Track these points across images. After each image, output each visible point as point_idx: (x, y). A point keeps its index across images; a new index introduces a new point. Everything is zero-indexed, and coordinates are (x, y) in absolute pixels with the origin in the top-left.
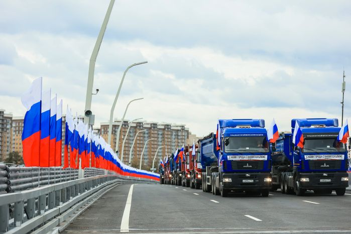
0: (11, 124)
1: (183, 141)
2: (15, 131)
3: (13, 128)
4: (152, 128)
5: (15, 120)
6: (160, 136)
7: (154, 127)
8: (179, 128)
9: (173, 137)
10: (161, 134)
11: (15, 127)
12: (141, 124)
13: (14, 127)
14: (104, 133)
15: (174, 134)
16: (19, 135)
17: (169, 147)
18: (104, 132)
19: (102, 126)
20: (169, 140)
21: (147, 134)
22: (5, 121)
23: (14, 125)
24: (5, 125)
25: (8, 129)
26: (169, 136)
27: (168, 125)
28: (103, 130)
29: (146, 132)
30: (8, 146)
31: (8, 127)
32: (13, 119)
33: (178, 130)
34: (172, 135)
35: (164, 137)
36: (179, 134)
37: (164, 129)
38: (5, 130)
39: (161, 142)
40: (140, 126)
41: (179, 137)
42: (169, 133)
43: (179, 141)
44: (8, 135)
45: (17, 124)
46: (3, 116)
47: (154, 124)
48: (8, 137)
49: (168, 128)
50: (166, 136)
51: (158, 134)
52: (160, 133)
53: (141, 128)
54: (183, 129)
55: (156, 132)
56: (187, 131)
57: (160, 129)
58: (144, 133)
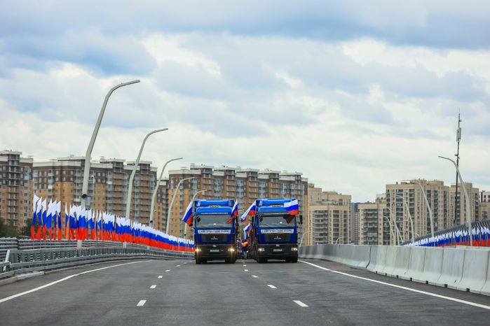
0: (31, 174)
1: (299, 198)
2: (37, 185)
3: (33, 180)
5: (37, 168)
6: (262, 191)
7: (252, 177)
8: (293, 179)
9: (283, 192)
10: (264, 189)
11: (38, 178)
12: (233, 174)
13: (36, 178)
15: (284, 187)
16: (42, 190)
18: (175, 185)
19: (170, 176)
21: (242, 187)
22: (22, 169)
23: (35, 175)
24: (22, 176)
25: (26, 181)
26: (277, 192)
27: (274, 174)
28: (172, 182)
29: (241, 185)
30: (26, 208)
31: (27, 178)
32: (34, 166)
33: (291, 182)
34: (280, 189)
35: (267, 193)
36: (293, 188)
37: (268, 181)
38: (22, 183)
40: (230, 176)
41: (292, 193)
42: (277, 186)
44: (26, 191)
45: (41, 174)
46: (18, 161)
47: (252, 172)
48: (26, 194)
49: (274, 179)
50: (271, 191)
51: (260, 188)
52: (262, 186)
53: (233, 178)
54: (298, 180)
55: (256, 185)
56: (305, 183)
57: (262, 180)
58: (238, 187)
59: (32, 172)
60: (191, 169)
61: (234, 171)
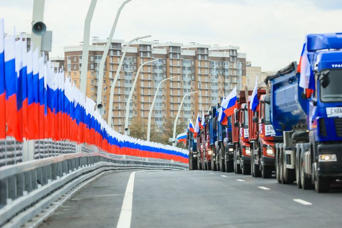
1: (235, 80)
4: (171, 57)
6: (187, 72)
7: (174, 54)
8: (226, 55)
9: (215, 73)
10: (190, 68)
12: (148, 49)
14: (72, 69)
15: (216, 66)
17: (206, 94)
18: (73, 66)
19: (67, 53)
20: (206, 79)
21: (161, 67)
26: (206, 72)
27: (203, 49)
28: (69, 62)
29: (159, 64)
33: (224, 59)
34: (211, 69)
35: (194, 74)
36: (226, 67)
37: (195, 58)
39: (189, 83)
40: (145, 53)
41: (227, 74)
42: (206, 65)
43: (227, 81)
47: (174, 47)
49: (203, 55)
50: (199, 72)
51: (184, 68)
52: (187, 65)
53: (149, 55)
54: (233, 57)
55: (178, 64)
56: (243, 60)
57: (186, 57)
58: (155, 67)
60: (94, 44)
61: (150, 46)
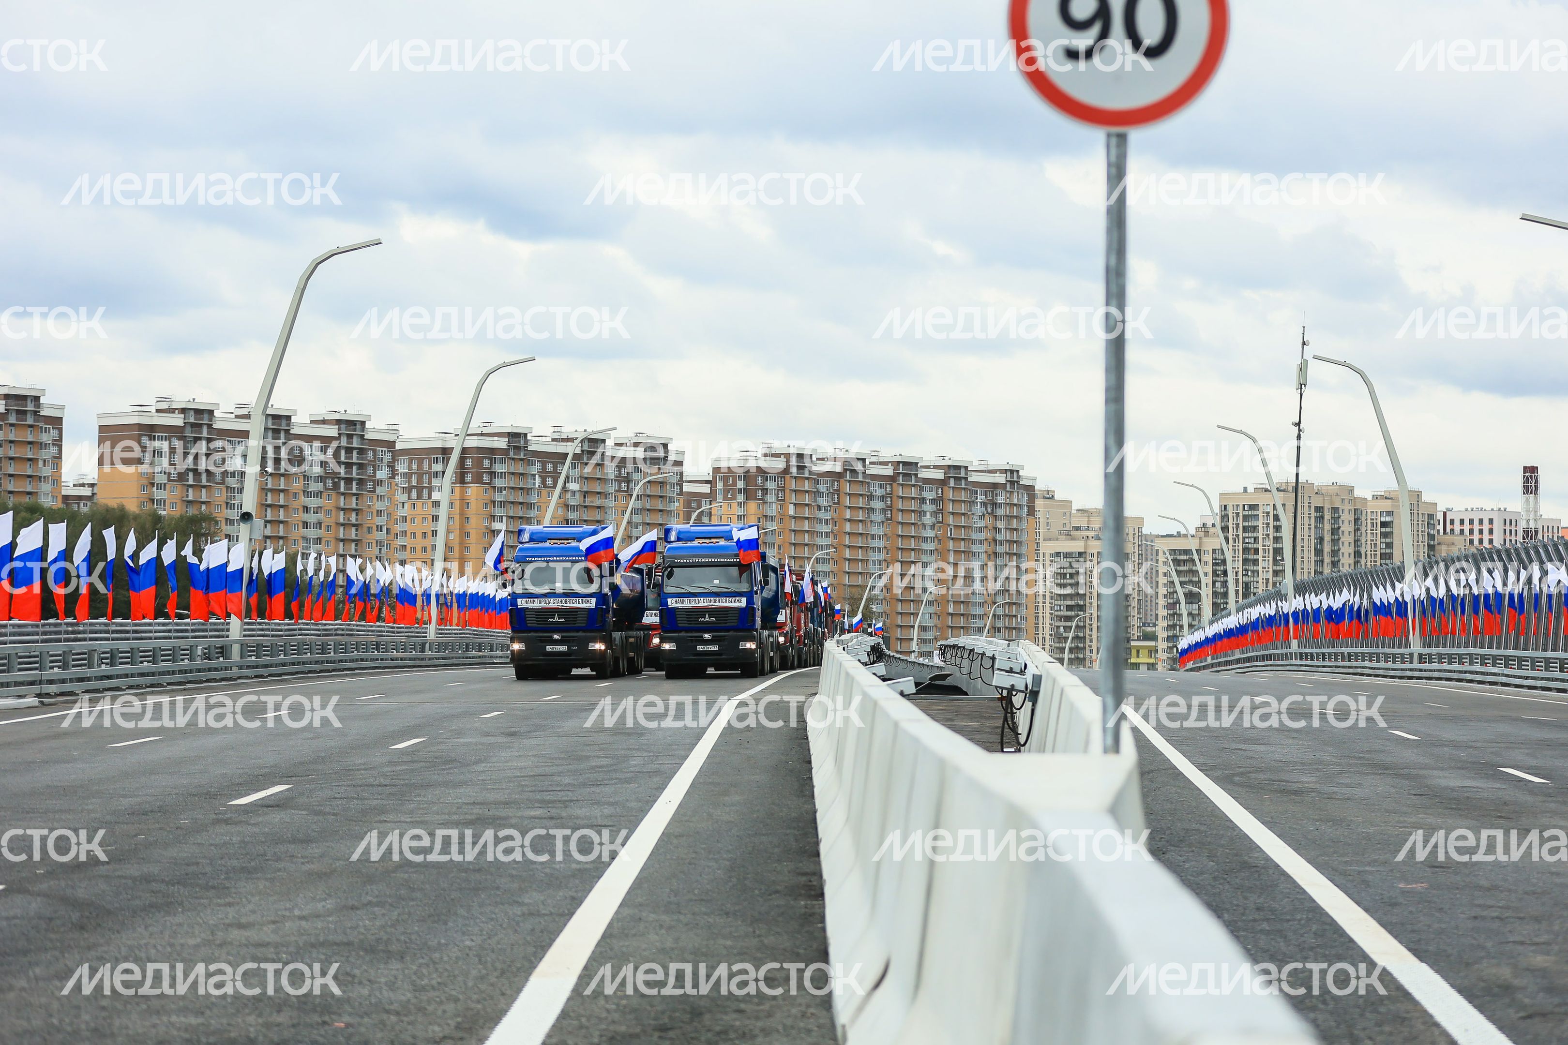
0: (391, 466)
1: (1014, 524)
2: (409, 490)
3: (398, 479)
5: (405, 452)
6: (929, 508)
7: (905, 475)
8: (1000, 479)
9: (978, 509)
10: (934, 501)
11: (408, 476)
13: (404, 475)
14: (725, 498)
15: (981, 498)
17: (962, 546)
18: (725, 492)
19: (716, 470)
20: (963, 522)
21: (882, 498)
22: (370, 456)
23: (402, 467)
24: (370, 470)
25: (380, 483)
26: (963, 508)
27: (958, 468)
29: (879, 492)
30: (380, 544)
31: (382, 474)
32: (398, 446)
33: (995, 486)
34: (971, 503)
35: (941, 511)
36: (1000, 499)
37: (943, 483)
38: (370, 485)
39: (932, 527)
42: (963, 496)
43: (1000, 525)
44: (379, 505)
45: (415, 466)
46: (362, 437)
47: (905, 464)
48: (379, 513)
49: (958, 479)
50: (950, 508)
51: (923, 500)
52: (929, 495)
54: (1012, 483)
55: (913, 493)
56: (1030, 489)
57: (927, 481)
58: (871, 497)
59: (394, 460)
